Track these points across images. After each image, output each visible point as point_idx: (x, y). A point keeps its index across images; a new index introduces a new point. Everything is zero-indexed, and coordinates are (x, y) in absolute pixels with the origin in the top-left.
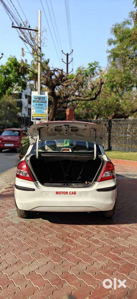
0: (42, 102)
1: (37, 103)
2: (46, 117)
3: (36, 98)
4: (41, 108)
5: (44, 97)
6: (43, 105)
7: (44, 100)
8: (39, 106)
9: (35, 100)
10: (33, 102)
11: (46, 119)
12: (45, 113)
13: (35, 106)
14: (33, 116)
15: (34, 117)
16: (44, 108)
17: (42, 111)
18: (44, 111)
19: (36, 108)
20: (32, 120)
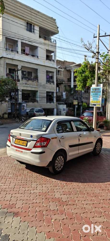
0: (98, 92)
1: (94, 93)
2: (100, 103)
3: (93, 89)
4: (97, 97)
5: (99, 89)
6: (98, 94)
7: (99, 91)
8: (95, 95)
9: (93, 91)
10: (92, 92)
11: (100, 104)
12: (99, 100)
13: (93, 95)
14: (91, 102)
15: (92, 104)
16: (98, 96)
17: (97, 98)
18: (99, 99)
19: (93, 97)
20: (91, 105)
